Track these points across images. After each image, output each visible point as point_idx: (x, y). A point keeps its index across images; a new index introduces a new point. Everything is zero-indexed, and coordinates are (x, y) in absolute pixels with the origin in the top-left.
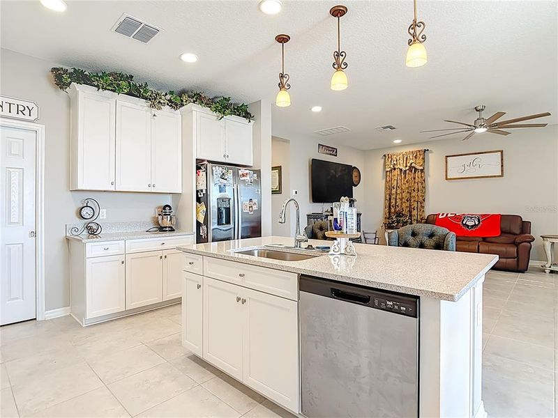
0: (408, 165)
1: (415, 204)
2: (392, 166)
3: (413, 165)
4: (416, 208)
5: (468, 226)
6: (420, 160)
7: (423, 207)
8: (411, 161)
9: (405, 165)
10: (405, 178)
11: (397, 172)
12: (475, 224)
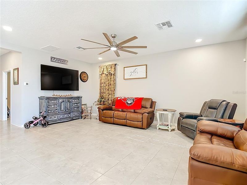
0: (108, 71)
1: (111, 92)
2: (101, 72)
3: (110, 71)
4: (111, 94)
5: (128, 103)
6: (113, 70)
7: (114, 93)
8: (109, 70)
9: (107, 71)
10: (107, 78)
11: (104, 75)
12: (131, 103)
